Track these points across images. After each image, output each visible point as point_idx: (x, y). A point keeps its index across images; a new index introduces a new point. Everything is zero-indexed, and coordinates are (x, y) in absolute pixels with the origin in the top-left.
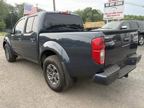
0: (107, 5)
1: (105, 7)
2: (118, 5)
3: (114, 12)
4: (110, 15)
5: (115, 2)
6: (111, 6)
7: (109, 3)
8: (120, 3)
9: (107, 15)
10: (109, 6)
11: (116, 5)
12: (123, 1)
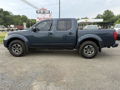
0: (38, 12)
1: (37, 13)
2: (46, 13)
3: (44, 17)
4: (41, 19)
5: (44, 11)
6: (42, 13)
7: (40, 11)
8: (47, 12)
9: (39, 19)
10: (40, 13)
11: (45, 13)
12: (49, 11)
